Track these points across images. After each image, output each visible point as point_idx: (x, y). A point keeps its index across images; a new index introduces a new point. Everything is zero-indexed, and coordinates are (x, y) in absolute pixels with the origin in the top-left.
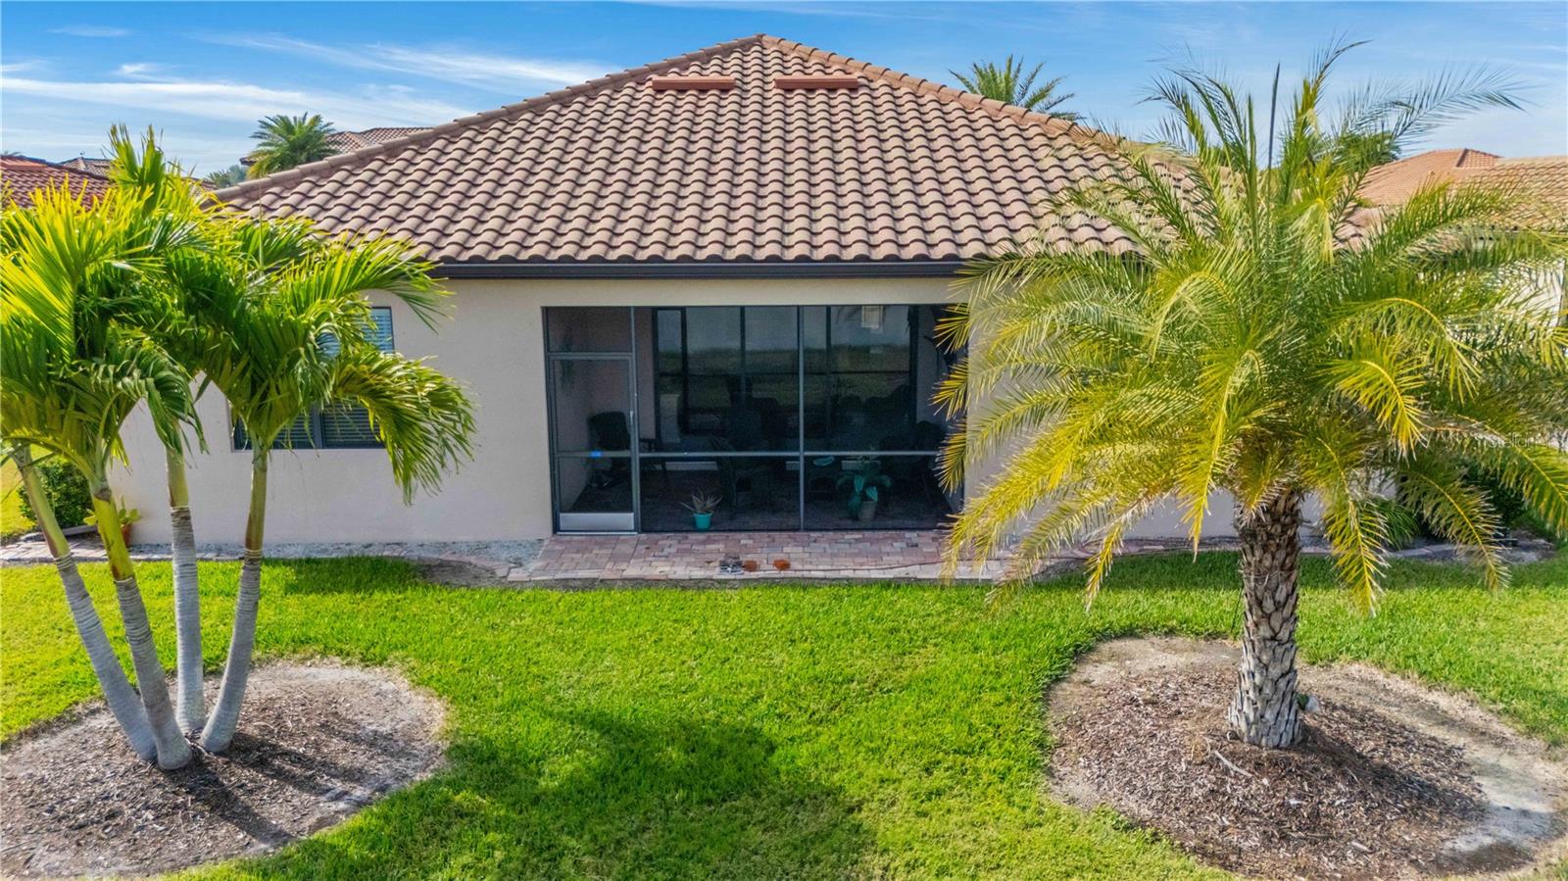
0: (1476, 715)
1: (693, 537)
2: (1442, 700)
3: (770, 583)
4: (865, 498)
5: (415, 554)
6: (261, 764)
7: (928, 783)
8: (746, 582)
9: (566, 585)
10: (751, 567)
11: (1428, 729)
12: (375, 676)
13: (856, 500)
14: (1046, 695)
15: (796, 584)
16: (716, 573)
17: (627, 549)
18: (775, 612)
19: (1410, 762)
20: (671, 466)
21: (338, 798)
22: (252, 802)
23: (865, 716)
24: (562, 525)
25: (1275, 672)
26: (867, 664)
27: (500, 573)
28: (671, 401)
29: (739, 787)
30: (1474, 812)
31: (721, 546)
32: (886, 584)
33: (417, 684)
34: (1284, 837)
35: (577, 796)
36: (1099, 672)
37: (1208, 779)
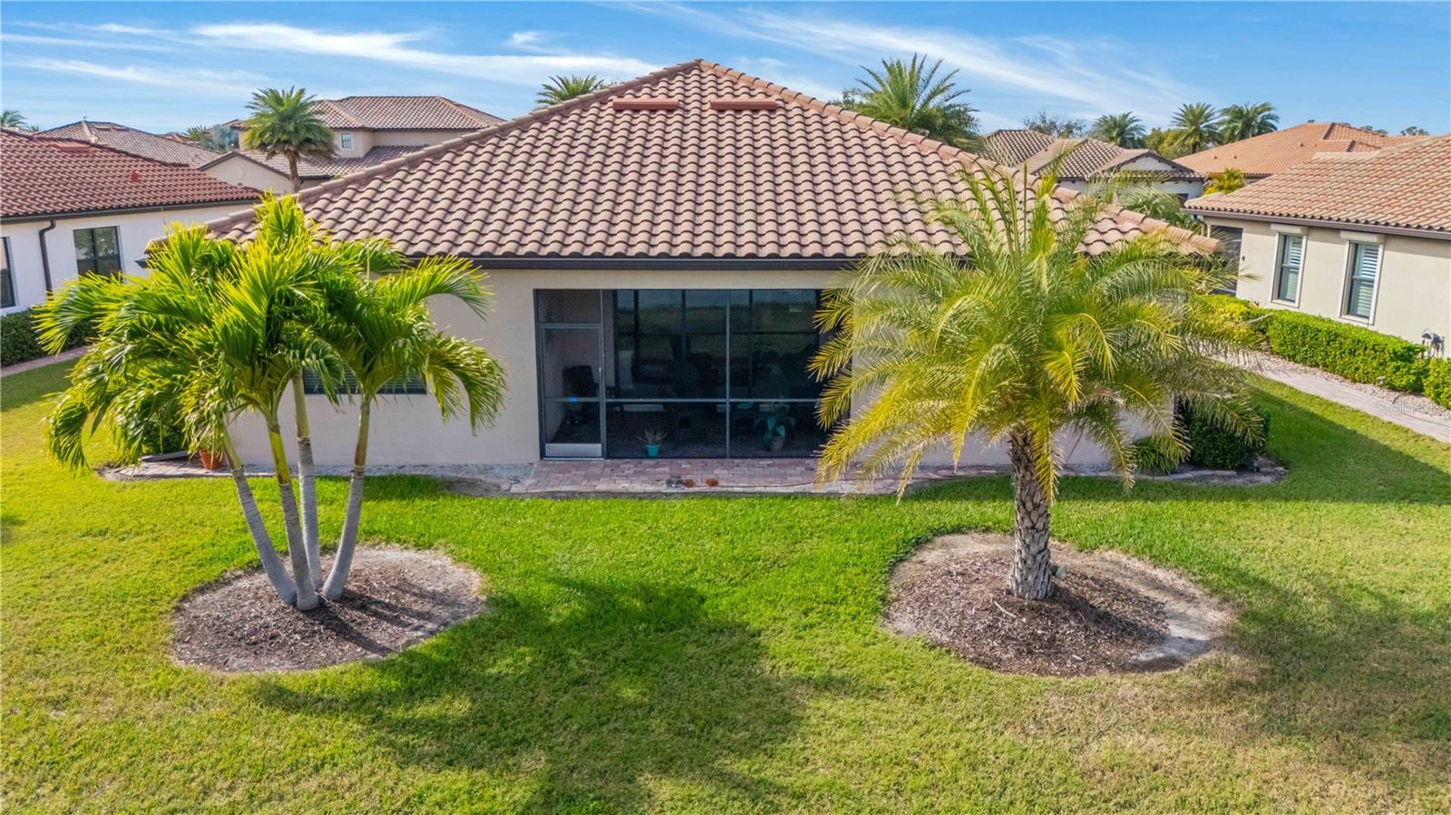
0: (1181, 583)
1: (646, 462)
2: (1160, 574)
3: (704, 495)
4: (775, 434)
5: (439, 473)
6: (363, 608)
7: (805, 621)
8: (686, 495)
9: (554, 495)
10: (689, 484)
11: (1144, 591)
12: (426, 555)
13: (769, 436)
14: (892, 569)
15: (720, 496)
16: (663, 488)
17: (597, 471)
18: (707, 514)
19: (1126, 611)
20: (627, 408)
21: (417, 629)
22: (363, 630)
23: (767, 582)
24: (547, 453)
25: (1034, 549)
26: (771, 548)
27: (505, 487)
28: (627, 356)
29: (683, 621)
30: (1160, 639)
31: (667, 469)
32: (787, 496)
33: (457, 561)
34: (1030, 652)
35: (574, 627)
36: (932, 556)
37: (987, 619)
